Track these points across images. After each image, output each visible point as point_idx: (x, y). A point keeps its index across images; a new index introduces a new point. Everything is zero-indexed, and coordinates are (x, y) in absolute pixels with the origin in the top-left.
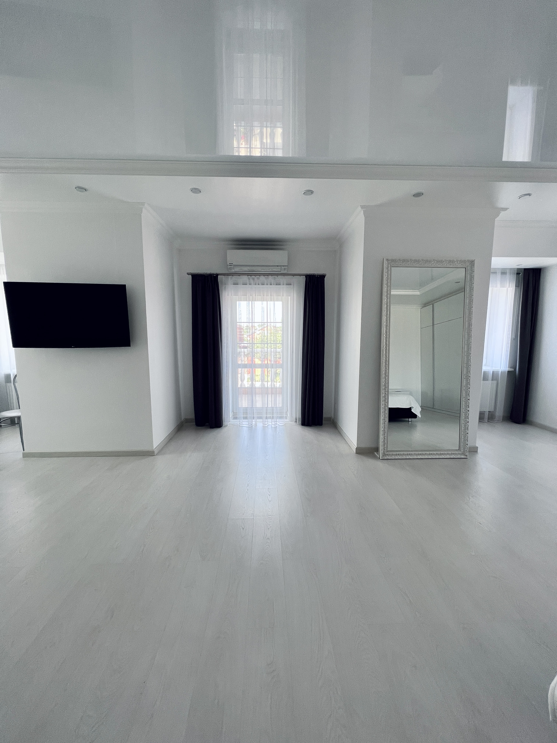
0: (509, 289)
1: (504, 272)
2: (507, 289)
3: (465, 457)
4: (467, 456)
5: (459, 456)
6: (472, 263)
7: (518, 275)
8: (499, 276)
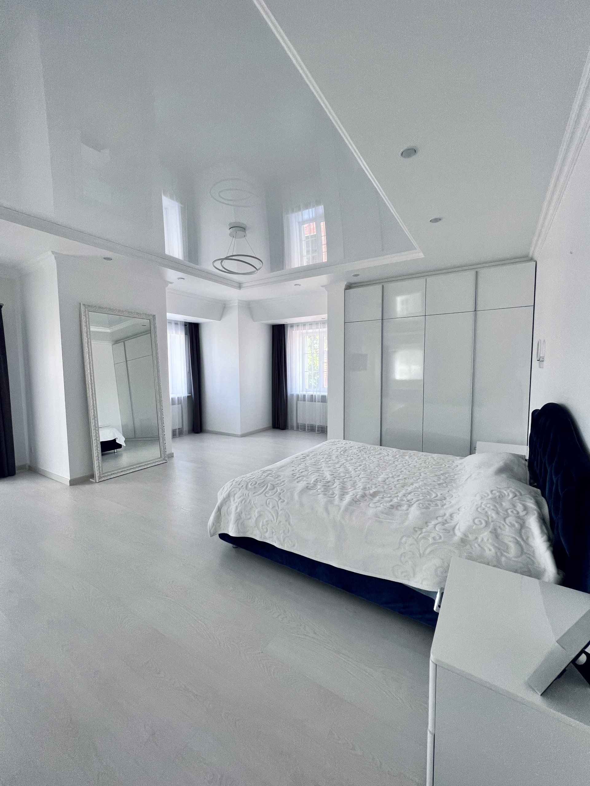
0: (181, 335)
1: (176, 323)
2: (180, 336)
3: (166, 461)
4: (166, 460)
5: (161, 463)
6: (154, 316)
7: (186, 326)
8: (173, 325)
